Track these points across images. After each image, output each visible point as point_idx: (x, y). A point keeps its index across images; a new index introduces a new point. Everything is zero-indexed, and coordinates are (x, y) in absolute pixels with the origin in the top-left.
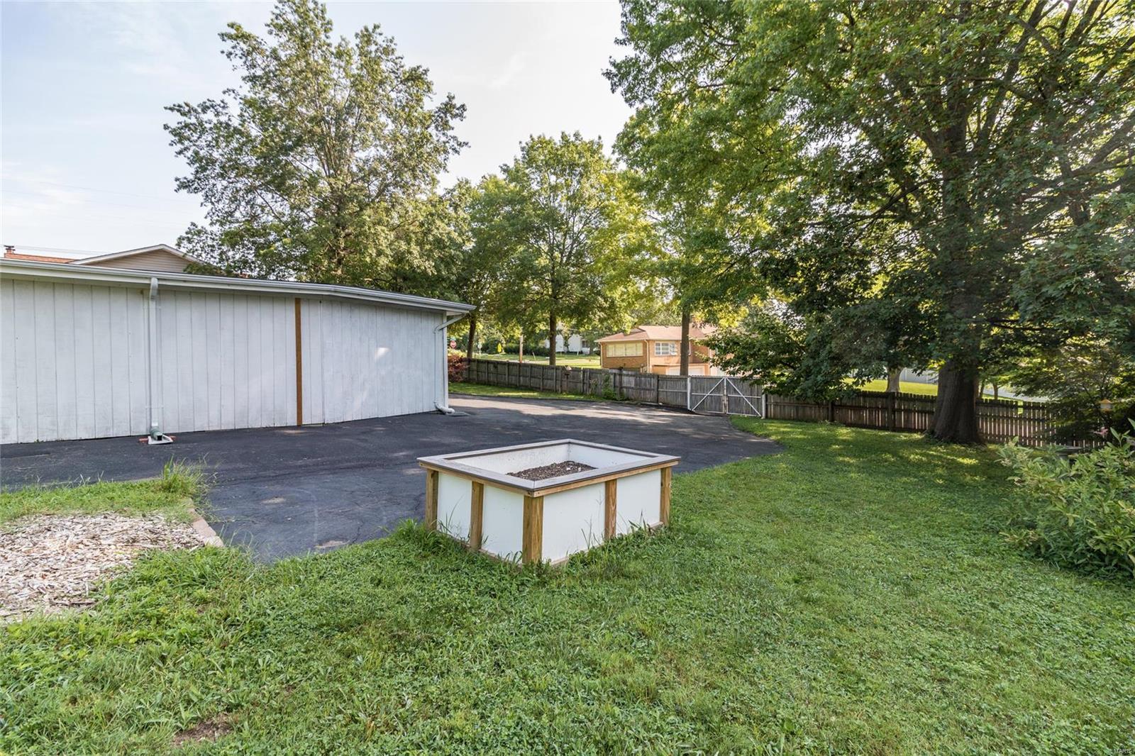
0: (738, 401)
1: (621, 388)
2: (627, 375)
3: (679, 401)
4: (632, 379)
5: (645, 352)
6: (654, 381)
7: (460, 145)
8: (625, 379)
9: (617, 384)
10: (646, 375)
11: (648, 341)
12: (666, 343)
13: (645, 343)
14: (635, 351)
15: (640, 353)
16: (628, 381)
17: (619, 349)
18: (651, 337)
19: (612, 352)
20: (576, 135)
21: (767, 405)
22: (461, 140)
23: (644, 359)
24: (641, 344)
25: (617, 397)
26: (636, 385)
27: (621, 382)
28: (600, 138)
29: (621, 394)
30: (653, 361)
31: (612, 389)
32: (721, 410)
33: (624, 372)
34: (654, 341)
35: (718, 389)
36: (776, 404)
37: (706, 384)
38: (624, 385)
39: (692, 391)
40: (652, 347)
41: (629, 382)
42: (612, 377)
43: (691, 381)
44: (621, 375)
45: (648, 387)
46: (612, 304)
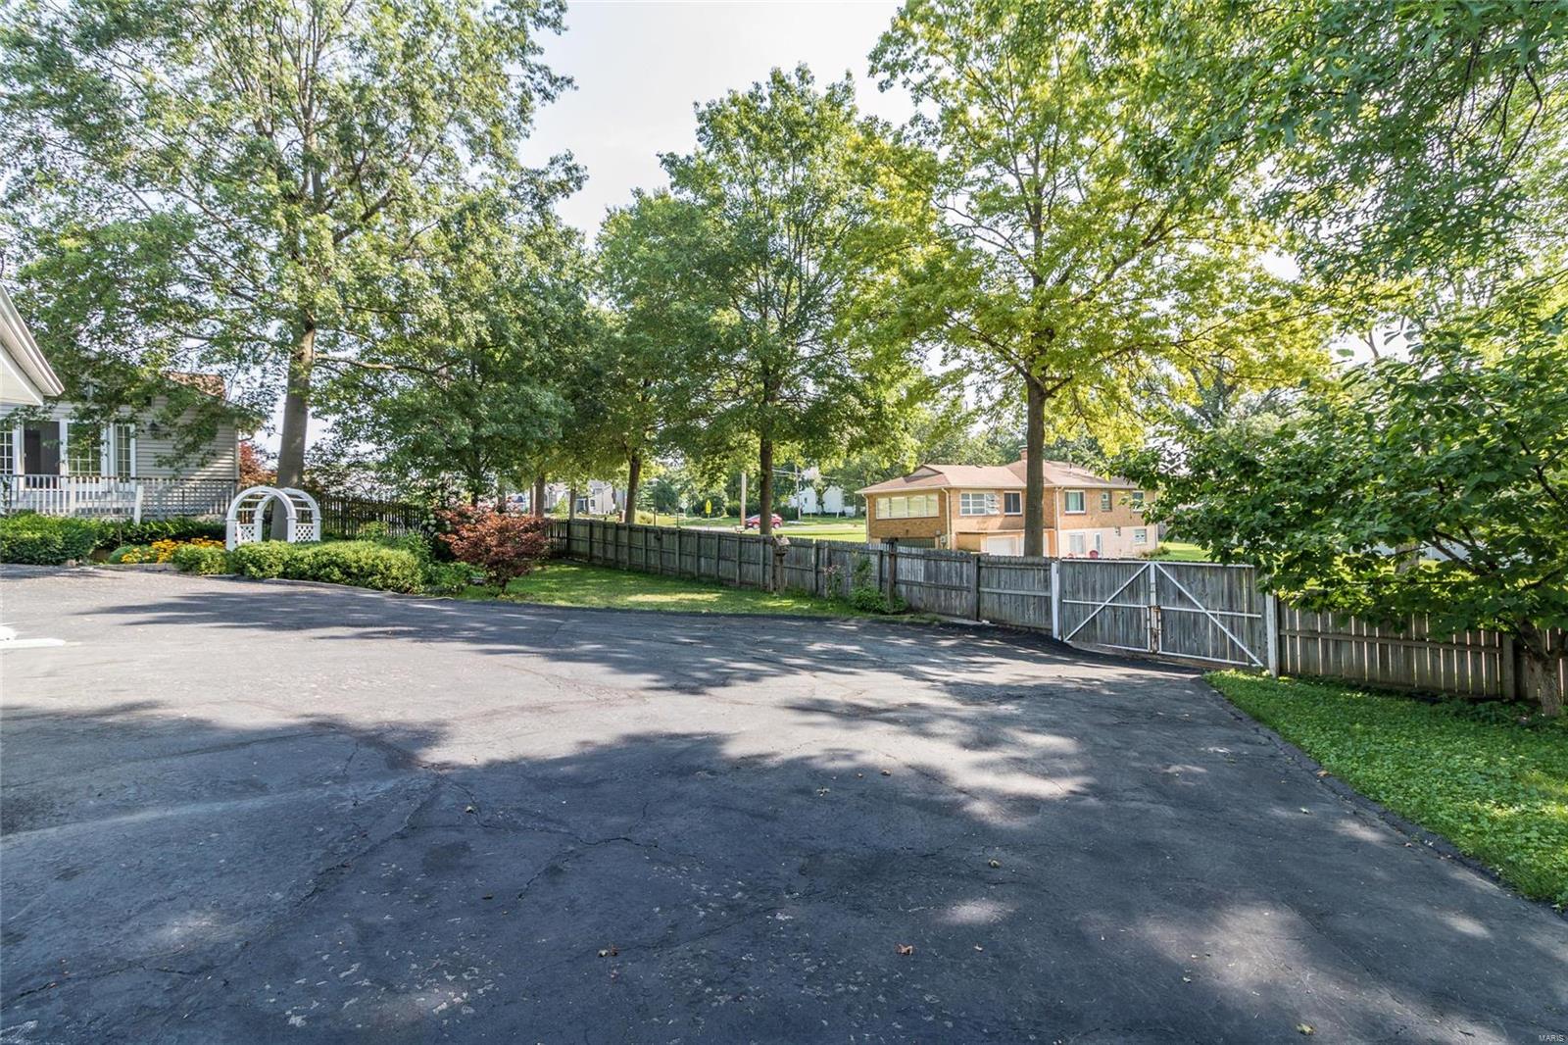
0: (1191, 625)
1: (896, 583)
2: (909, 556)
3: (1031, 618)
4: (920, 566)
5: (942, 509)
6: (969, 570)
7: (553, 81)
8: (903, 564)
9: (886, 576)
10: (948, 557)
11: (949, 490)
12: (978, 493)
13: (943, 494)
14: (924, 508)
15: (934, 512)
16: (912, 569)
17: (897, 505)
18: (954, 483)
19: (884, 510)
20: (803, 74)
21: (1280, 640)
22: (556, 73)
23: (941, 522)
24: (935, 497)
25: (886, 605)
26: (928, 576)
27: (894, 572)
28: (849, 75)
29: (895, 597)
30: (959, 524)
31: (874, 585)
32: (1140, 643)
33: (902, 549)
34: (957, 489)
35: (1133, 590)
36: (1311, 636)
37: (1098, 577)
38: (901, 577)
39: (1062, 594)
40: (956, 502)
41: (913, 571)
42: (874, 559)
43: (1060, 571)
44: (894, 556)
45: (955, 581)
46: (878, 414)
